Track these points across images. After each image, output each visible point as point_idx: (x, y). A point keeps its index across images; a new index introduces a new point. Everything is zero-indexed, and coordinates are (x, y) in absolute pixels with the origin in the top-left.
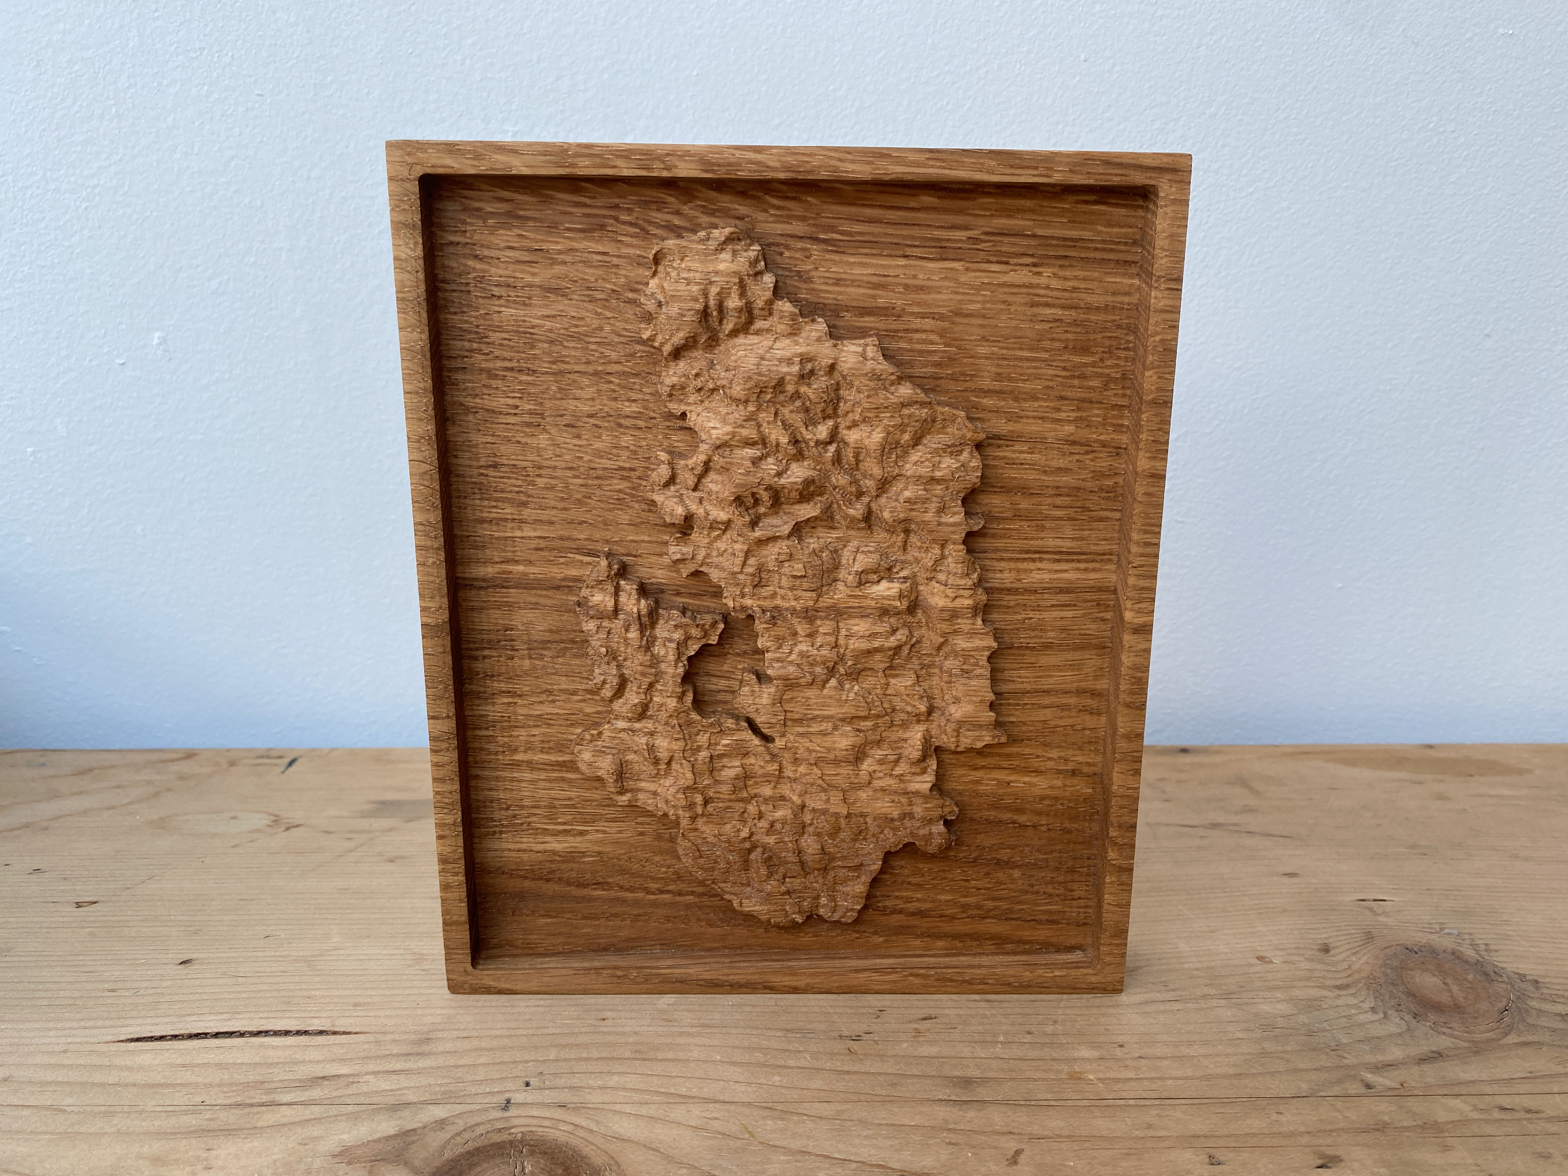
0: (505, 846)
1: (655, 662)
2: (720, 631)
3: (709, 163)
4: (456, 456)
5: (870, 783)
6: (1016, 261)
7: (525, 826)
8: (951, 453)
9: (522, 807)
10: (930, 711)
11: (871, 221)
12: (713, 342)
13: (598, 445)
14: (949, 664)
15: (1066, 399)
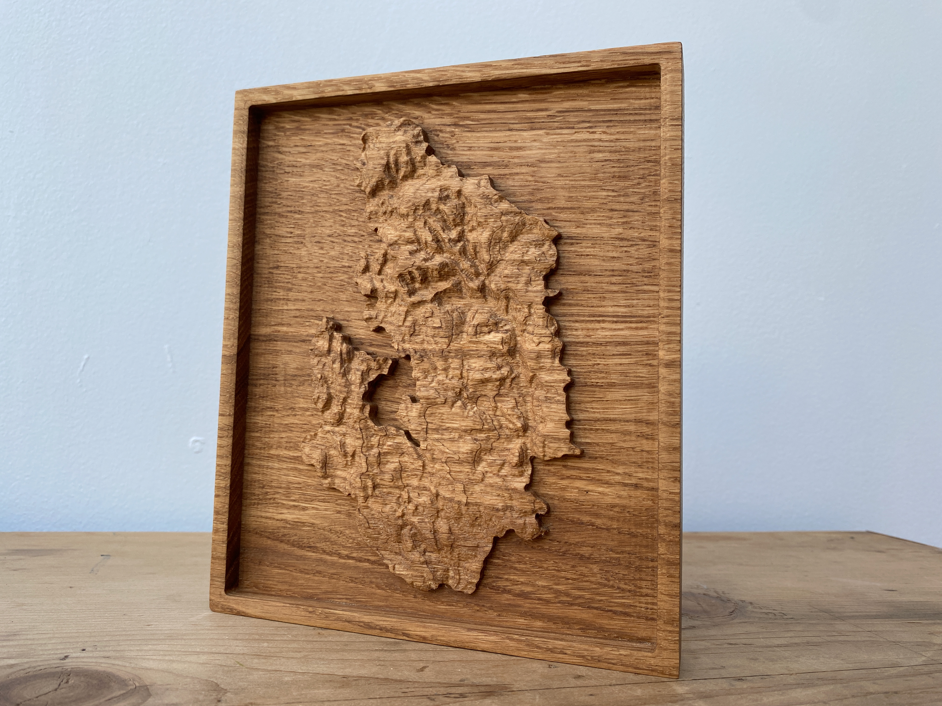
0: (259, 513)
1: (348, 384)
2: (389, 365)
3: (392, 81)
4: (258, 263)
5: (483, 480)
6: (578, 126)
7: (272, 501)
8: (536, 246)
9: (271, 487)
10: (525, 428)
11: (489, 112)
12: (393, 184)
13: (333, 253)
14: (537, 393)
15: (616, 210)
